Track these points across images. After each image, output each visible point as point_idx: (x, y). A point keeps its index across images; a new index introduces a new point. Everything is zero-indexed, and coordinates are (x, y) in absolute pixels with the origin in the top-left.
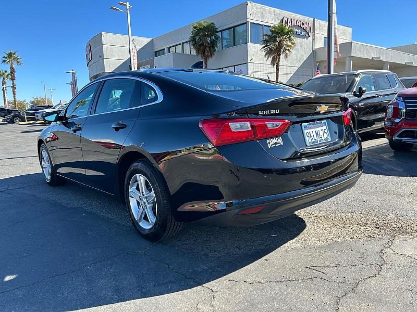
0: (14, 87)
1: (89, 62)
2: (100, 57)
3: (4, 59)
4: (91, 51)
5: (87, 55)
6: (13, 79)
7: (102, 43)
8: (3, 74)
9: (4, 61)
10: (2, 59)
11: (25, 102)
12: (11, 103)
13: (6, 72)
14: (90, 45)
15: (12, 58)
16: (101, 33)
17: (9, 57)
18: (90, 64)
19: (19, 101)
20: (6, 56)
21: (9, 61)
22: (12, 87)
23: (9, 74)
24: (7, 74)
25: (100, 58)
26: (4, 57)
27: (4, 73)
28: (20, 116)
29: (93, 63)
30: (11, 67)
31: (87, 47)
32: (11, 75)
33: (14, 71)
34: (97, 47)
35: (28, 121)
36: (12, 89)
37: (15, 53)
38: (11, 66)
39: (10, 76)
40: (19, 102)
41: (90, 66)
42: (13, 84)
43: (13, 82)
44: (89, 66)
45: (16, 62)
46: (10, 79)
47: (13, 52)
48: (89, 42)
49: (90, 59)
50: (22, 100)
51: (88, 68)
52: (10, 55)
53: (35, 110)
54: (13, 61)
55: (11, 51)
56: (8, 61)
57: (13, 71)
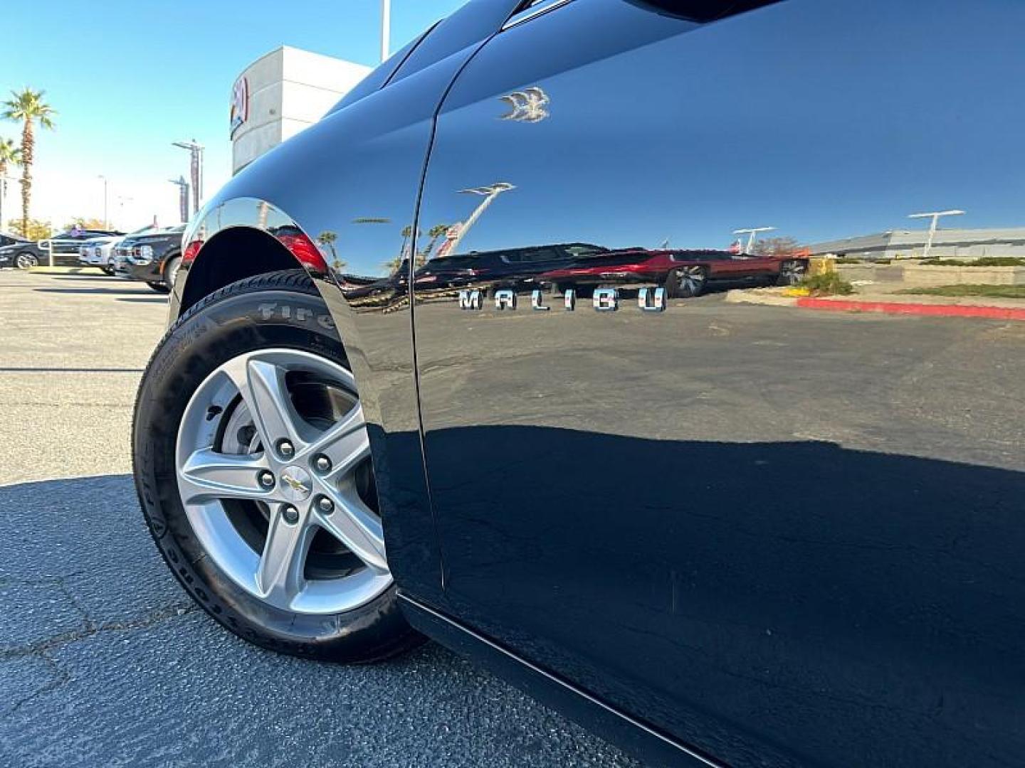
0: (26, 183)
1: (239, 126)
2: (272, 112)
3: (9, 108)
4: (247, 97)
5: (234, 107)
6: (26, 162)
7: (282, 76)
8: (4, 148)
9: (9, 114)
10: (4, 108)
11: (49, 227)
12: (14, 225)
13: (10, 143)
14: (245, 80)
15: (31, 109)
16: (282, 48)
17: (21, 105)
18: (239, 132)
19: (36, 222)
20: (15, 100)
21: (21, 115)
22: (21, 181)
23: (17, 151)
24: (11, 149)
25: (273, 117)
26: (10, 103)
27: (5, 145)
28: (34, 252)
29: (249, 127)
30: (25, 132)
31: (237, 86)
32: (22, 151)
33: (31, 141)
34: (267, 86)
35: (56, 265)
36: (20, 186)
37: (39, 95)
38: (26, 128)
39: (19, 156)
40: (36, 225)
41: (239, 138)
42: (26, 175)
43: (26, 169)
44: (235, 138)
45: (40, 118)
46: (18, 162)
47: (35, 93)
48: (244, 72)
49: (243, 118)
50: (42, 221)
51: (232, 142)
52: (26, 100)
53: (81, 238)
54: (32, 116)
55: (30, 91)
56: (20, 113)
57: (28, 140)
